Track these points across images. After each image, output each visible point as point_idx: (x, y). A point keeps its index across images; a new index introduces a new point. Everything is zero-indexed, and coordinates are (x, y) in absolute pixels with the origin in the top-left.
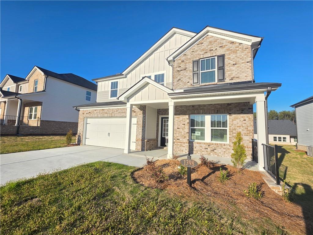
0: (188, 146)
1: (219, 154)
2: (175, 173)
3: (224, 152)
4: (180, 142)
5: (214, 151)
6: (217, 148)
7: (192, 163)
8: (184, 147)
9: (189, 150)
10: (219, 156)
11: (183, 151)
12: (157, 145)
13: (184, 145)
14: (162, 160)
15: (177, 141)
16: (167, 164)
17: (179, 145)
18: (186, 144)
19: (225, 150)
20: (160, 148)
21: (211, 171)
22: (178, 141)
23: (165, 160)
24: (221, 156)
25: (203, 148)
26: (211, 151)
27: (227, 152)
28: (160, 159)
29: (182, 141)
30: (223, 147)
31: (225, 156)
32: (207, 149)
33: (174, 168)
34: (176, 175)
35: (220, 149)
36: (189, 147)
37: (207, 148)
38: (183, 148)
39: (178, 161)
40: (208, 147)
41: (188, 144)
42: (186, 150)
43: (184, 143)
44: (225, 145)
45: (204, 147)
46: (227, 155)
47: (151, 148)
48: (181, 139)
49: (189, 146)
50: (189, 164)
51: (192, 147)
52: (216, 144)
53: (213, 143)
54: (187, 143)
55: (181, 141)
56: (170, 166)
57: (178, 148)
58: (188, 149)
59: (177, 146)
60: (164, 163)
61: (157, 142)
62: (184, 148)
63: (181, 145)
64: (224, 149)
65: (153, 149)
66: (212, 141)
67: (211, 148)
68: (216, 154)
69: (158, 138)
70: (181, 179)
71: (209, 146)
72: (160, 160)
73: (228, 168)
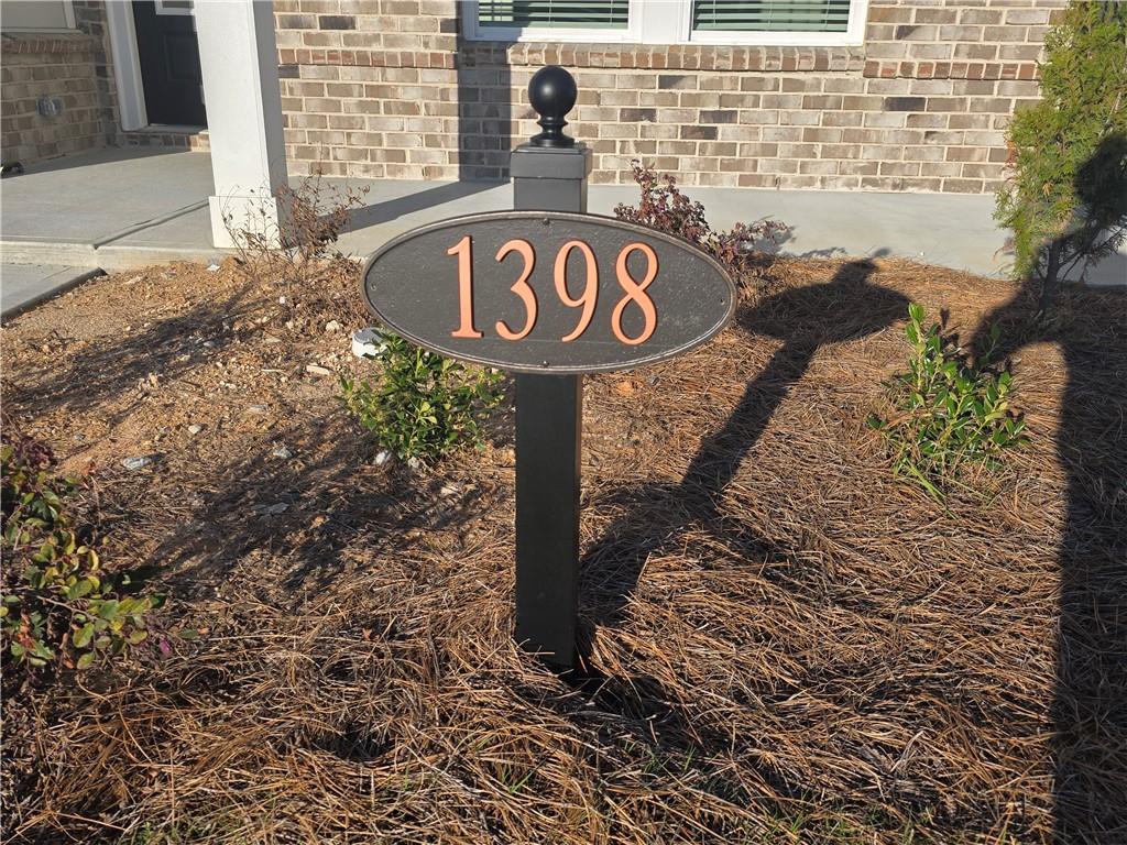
0: (454, 100)
1: (761, 160)
2: (318, 440)
3: (812, 135)
4: (363, 61)
5: (710, 133)
6: (741, 99)
7: (609, 293)
8: (411, 109)
9: (463, 142)
10: (758, 180)
11: (396, 156)
12: (109, 112)
13: (409, 94)
14: (149, 276)
15: (323, 40)
16: (203, 312)
17: (346, 90)
18: (428, 77)
19: (814, 118)
20: (140, 145)
21: (764, 351)
22: (336, 41)
23: (190, 267)
24: (776, 182)
25: (606, 114)
26: (688, 132)
27: (835, 141)
28: (120, 259)
29: (377, 48)
30: (800, 86)
31: (810, 182)
32: (650, 114)
33: (294, 360)
34: (327, 463)
35: (770, 114)
36: (464, 111)
37: (648, 104)
38: (395, 123)
39: (351, 268)
40: (662, 100)
41: (448, 81)
42: (431, 141)
43: (408, 64)
44: (822, 65)
45: (621, 96)
46: (830, 164)
47: (23, 153)
48: (366, 24)
49: (462, 93)
50: (554, 317)
51: (493, 112)
52: (738, 51)
53: (707, 49)
54: (436, 58)
55: (369, 40)
56: (245, 335)
57: (348, 125)
58: (454, 133)
59: (337, 107)
60: (172, 308)
61: (101, 71)
62: (411, 124)
63: (374, 91)
64: (808, 104)
65: (52, 157)
66: (696, 23)
67: (693, 100)
68: (726, 167)
69: (99, 30)
70: (408, 523)
71: (666, 82)
72: (118, 278)
73: (910, 291)
